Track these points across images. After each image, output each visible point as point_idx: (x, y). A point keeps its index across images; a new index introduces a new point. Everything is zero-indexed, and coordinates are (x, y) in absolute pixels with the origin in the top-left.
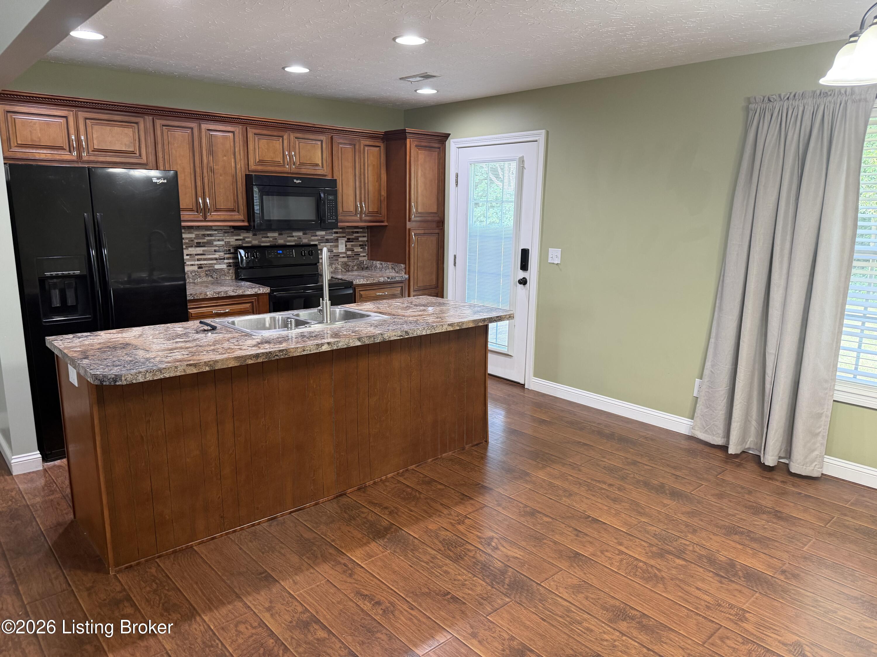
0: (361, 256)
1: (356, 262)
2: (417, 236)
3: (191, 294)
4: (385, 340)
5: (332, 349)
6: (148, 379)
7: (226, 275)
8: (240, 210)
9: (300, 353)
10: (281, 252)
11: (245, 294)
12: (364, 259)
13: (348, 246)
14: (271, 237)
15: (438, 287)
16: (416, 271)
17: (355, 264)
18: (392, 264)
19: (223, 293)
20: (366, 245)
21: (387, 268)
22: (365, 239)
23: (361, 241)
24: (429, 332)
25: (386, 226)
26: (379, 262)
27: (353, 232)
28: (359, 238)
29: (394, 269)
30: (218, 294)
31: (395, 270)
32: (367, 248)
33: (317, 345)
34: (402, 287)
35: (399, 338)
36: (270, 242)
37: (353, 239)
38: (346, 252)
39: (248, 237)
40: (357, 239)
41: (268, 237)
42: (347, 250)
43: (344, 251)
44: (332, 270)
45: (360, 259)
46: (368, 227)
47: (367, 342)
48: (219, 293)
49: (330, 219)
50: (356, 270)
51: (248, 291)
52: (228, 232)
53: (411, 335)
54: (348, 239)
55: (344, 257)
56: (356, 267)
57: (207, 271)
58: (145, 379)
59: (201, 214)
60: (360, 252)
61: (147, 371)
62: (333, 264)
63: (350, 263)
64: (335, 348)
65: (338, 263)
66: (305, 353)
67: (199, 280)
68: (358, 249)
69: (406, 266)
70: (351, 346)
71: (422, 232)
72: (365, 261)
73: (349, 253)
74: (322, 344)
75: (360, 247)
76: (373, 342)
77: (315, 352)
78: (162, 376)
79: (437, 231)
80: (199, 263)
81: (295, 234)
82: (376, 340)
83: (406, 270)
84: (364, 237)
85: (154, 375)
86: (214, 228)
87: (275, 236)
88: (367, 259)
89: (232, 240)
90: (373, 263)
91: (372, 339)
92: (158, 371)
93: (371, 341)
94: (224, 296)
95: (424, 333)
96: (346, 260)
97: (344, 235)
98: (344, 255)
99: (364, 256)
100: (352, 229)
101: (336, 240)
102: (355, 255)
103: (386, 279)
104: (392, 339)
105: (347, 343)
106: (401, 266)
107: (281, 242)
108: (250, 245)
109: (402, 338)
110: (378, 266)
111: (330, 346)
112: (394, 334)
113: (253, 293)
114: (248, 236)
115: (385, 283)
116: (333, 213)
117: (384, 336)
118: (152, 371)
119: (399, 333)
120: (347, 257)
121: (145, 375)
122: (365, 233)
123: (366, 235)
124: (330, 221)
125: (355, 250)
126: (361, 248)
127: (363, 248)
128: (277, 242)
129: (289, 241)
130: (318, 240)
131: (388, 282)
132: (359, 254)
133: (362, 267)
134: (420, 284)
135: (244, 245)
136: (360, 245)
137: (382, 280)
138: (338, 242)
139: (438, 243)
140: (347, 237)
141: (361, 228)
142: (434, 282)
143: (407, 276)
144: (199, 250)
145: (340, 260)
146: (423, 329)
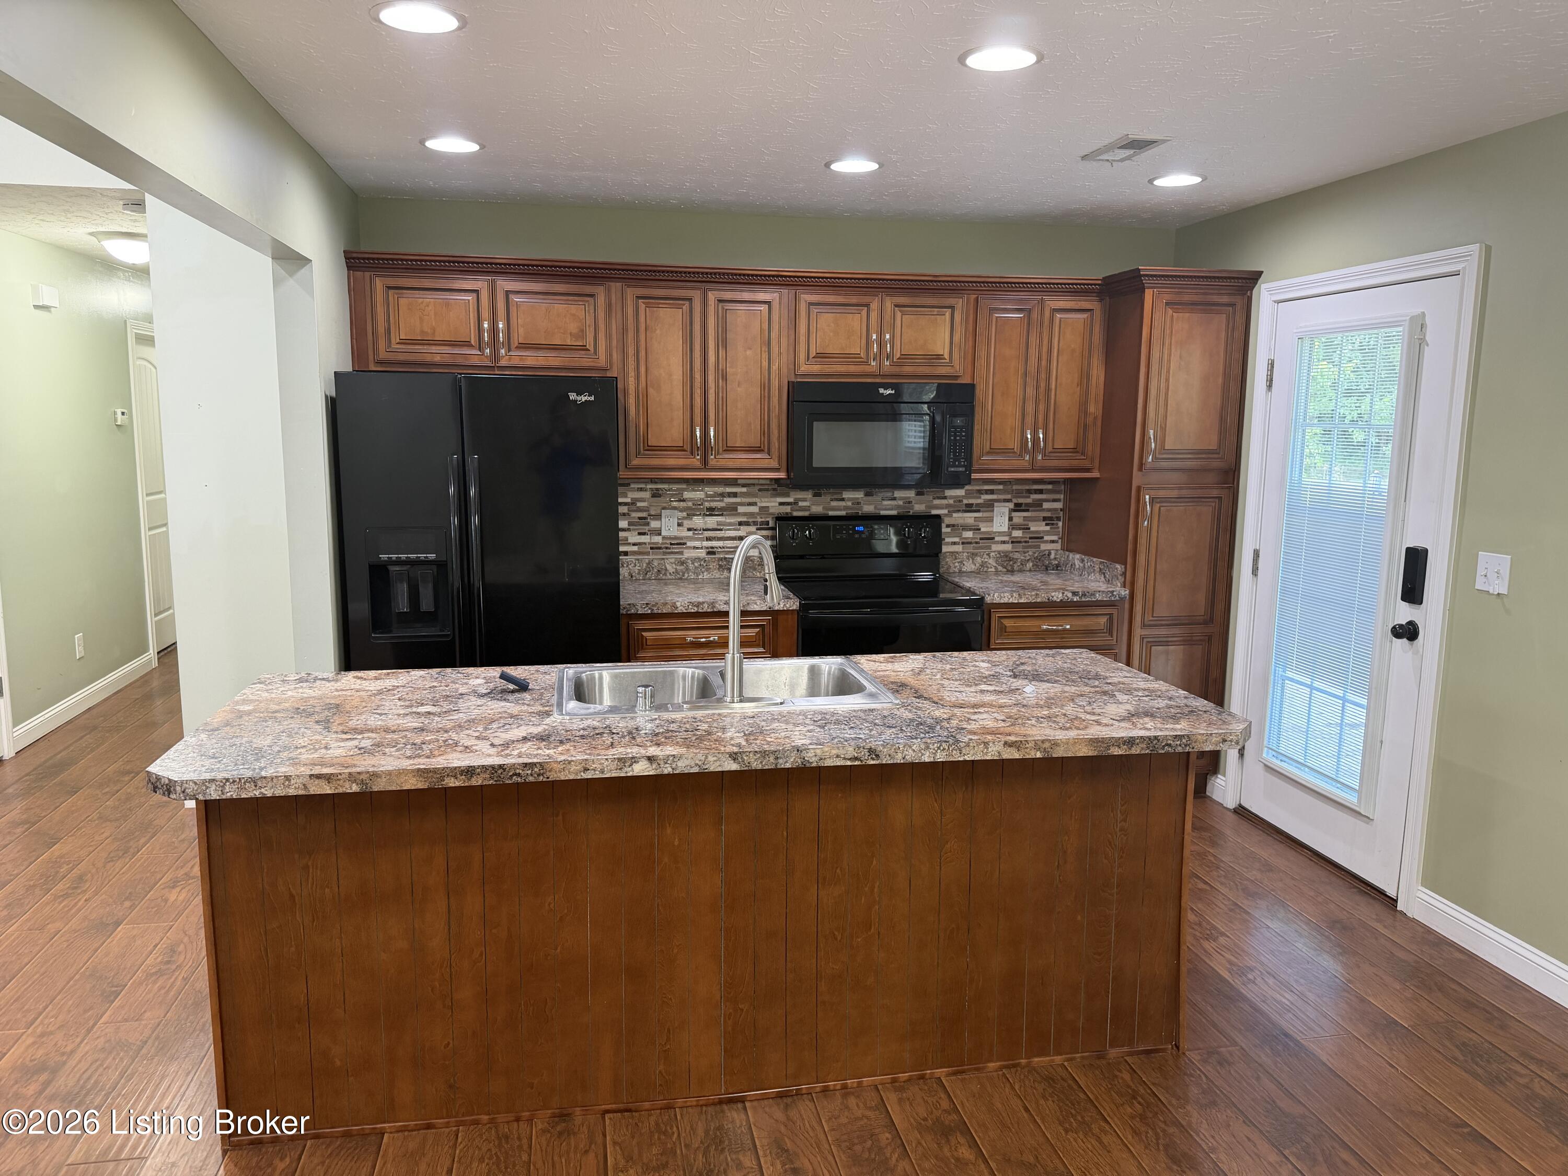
0: (1046, 542)
1: (1030, 553)
2: (1159, 502)
3: (647, 604)
4: (808, 765)
5: (658, 772)
6: (229, 794)
7: (755, 569)
8: (773, 450)
9: (577, 774)
10: (861, 528)
11: (749, 609)
12: (1052, 546)
13: (1016, 520)
14: (849, 499)
15: (1211, 620)
16: (1151, 583)
17: (1028, 558)
18: (1101, 563)
19: (706, 605)
20: (1058, 519)
21: (1091, 570)
22: (1059, 505)
23: (1049, 510)
24: (941, 757)
25: (1097, 479)
26: (1078, 556)
27: (1029, 492)
28: (1044, 503)
29: (1104, 574)
30: (698, 607)
31: (1105, 577)
32: (1060, 524)
33: (620, 760)
34: (1111, 620)
35: (849, 763)
36: (846, 508)
37: (1027, 505)
38: (1011, 533)
39: (804, 500)
40: (1038, 505)
41: (843, 500)
42: (1013, 529)
43: (1005, 528)
44: (973, 567)
45: (1044, 547)
46: (1066, 481)
47: (756, 765)
48: (699, 604)
49: (954, 466)
50: (1030, 570)
51: (756, 604)
52: (767, 490)
53: (885, 760)
54: (1016, 505)
55: (1004, 542)
56: (1029, 565)
57: (721, 559)
58: (223, 794)
59: (699, 457)
60: (1044, 531)
61: (227, 780)
62: (976, 555)
63: (1016, 555)
64: (667, 770)
65: (988, 555)
66: (588, 775)
67: (706, 575)
68: (1039, 527)
69: (1126, 568)
70: (712, 769)
71: (1175, 493)
72: (1053, 553)
73: (1017, 534)
74: (634, 760)
75: (1044, 523)
76: (773, 767)
77: (613, 775)
78: (257, 793)
79: (1215, 493)
80: (710, 544)
81: (847, 495)
82: (781, 761)
83: (1125, 578)
84: (1055, 500)
85: (242, 788)
86: (739, 482)
87: (858, 498)
88: (1059, 548)
89: (773, 504)
90: (1068, 556)
91: (772, 759)
92: (250, 782)
93: (769, 764)
94: (709, 610)
95: (927, 758)
96: (1008, 547)
97: (1009, 497)
98: (1006, 539)
99: (1053, 542)
100: (1029, 484)
101: (990, 505)
102: (1031, 538)
103: (1070, 595)
104: (829, 763)
105: (700, 763)
106: (1117, 569)
107: (868, 509)
108: (806, 514)
109: (857, 763)
110: (1077, 563)
111: (654, 766)
112: (834, 752)
113: (764, 609)
114: (806, 497)
115: (1064, 604)
116: (960, 453)
117: (804, 754)
118: (238, 780)
119: (851, 751)
120: (963, 543)
121: (222, 787)
122: (1059, 492)
123: (1062, 497)
124: (953, 469)
125: (1032, 529)
126: (1047, 525)
127: (1053, 524)
128: (861, 509)
129: (833, 509)
130: (948, 506)
131: (1072, 602)
132: (1042, 538)
133: (1044, 565)
134: (1162, 611)
135: (795, 514)
136: (1045, 519)
137: (1057, 596)
138: (993, 511)
139: (1219, 519)
140: (1015, 501)
141: (1050, 483)
142: (1201, 610)
143: (1125, 592)
144: (712, 521)
145: (995, 547)
146: (923, 746)
